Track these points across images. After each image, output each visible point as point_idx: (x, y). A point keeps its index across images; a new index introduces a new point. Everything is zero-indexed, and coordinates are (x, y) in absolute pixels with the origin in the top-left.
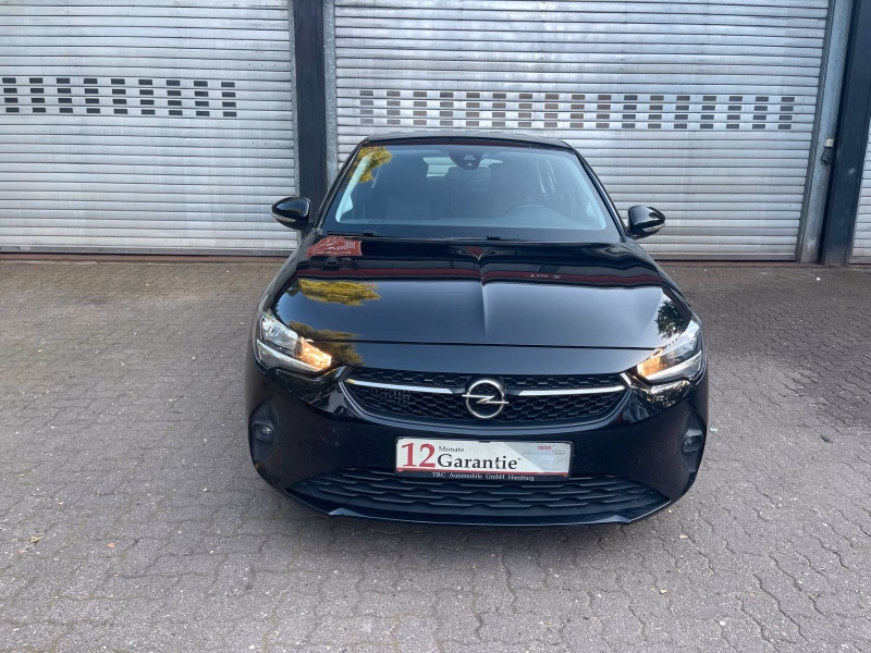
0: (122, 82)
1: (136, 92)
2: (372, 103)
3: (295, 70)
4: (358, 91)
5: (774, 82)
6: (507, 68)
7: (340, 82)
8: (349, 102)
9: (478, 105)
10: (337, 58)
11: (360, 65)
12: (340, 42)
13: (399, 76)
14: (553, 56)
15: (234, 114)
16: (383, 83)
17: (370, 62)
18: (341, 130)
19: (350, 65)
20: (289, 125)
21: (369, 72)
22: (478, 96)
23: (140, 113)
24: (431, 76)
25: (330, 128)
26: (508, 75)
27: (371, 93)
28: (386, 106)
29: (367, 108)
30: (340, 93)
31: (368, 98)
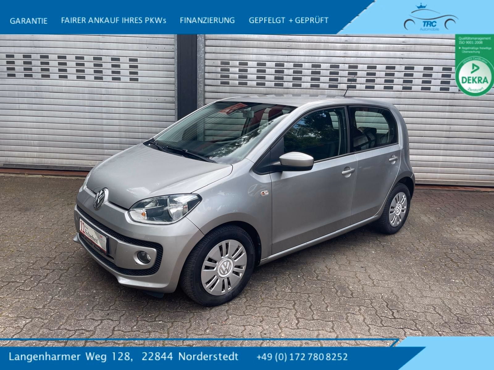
2: (228, 70)
3: (176, 51)
4: (219, 62)
7: (208, 56)
8: (213, 69)
9: (301, 72)
10: (205, 40)
11: (221, 45)
13: (248, 52)
14: (355, 39)
15: (137, 80)
16: (237, 57)
18: (208, 88)
19: (214, 44)
20: (171, 87)
21: (227, 50)
22: (301, 66)
24: (270, 53)
25: (200, 89)
26: (322, 52)
27: (228, 63)
28: (238, 72)
29: (225, 73)
30: (207, 63)
31: (226, 67)
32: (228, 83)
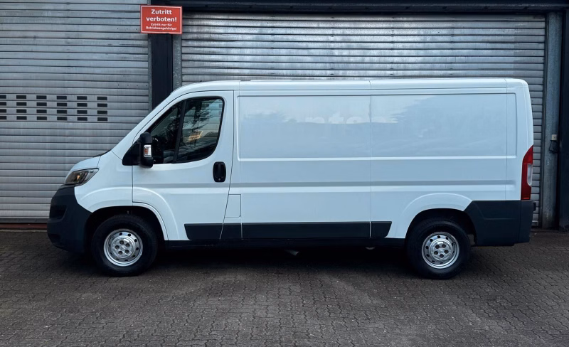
0: (25, 97)
1: (34, 104)
3: (151, 88)
10: (182, 75)
11: (200, 80)
15: (106, 119)
19: (192, 80)
23: (36, 119)
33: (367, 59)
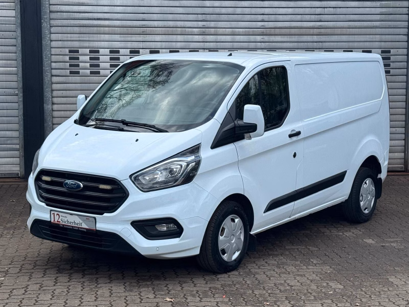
2: (78, 59)
3: (19, 38)
4: (67, 50)
5: (374, 40)
6: (179, 33)
7: (54, 44)
8: (60, 58)
10: (51, 27)
11: (68, 32)
12: (53, 15)
13: (99, 39)
14: (212, 24)
16: (86, 44)
17: (77, 29)
18: (55, 79)
19: (61, 32)
20: (14, 78)
21: (75, 37)
24: (122, 39)
25: (46, 79)
26: (180, 38)
27: (77, 52)
28: (89, 60)
29: (74, 62)
30: (54, 51)
31: (75, 55)
32: (78, 73)
33: (239, 11)
